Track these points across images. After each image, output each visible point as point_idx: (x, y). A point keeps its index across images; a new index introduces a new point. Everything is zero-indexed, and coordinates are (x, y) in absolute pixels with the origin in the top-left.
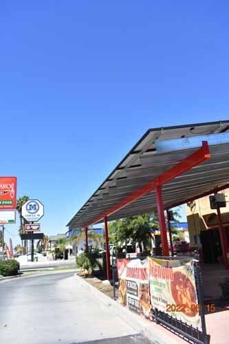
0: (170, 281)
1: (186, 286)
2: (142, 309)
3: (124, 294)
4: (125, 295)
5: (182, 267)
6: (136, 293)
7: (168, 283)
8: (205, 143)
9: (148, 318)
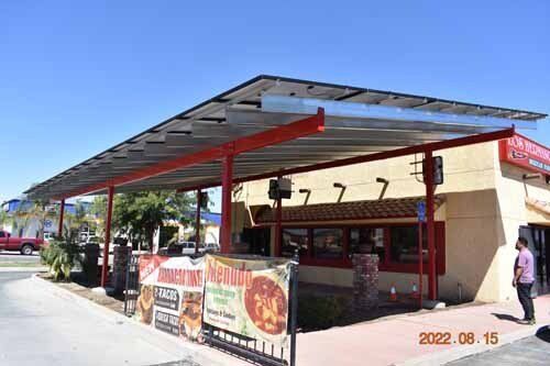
0: (244, 289)
1: (272, 295)
2: (183, 327)
3: (147, 307)
4: (151, 308)
5: (270, 271)
6: (174, 306)
7: (240, 292)
8: (321, 110)
9: (194, 340)
